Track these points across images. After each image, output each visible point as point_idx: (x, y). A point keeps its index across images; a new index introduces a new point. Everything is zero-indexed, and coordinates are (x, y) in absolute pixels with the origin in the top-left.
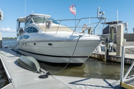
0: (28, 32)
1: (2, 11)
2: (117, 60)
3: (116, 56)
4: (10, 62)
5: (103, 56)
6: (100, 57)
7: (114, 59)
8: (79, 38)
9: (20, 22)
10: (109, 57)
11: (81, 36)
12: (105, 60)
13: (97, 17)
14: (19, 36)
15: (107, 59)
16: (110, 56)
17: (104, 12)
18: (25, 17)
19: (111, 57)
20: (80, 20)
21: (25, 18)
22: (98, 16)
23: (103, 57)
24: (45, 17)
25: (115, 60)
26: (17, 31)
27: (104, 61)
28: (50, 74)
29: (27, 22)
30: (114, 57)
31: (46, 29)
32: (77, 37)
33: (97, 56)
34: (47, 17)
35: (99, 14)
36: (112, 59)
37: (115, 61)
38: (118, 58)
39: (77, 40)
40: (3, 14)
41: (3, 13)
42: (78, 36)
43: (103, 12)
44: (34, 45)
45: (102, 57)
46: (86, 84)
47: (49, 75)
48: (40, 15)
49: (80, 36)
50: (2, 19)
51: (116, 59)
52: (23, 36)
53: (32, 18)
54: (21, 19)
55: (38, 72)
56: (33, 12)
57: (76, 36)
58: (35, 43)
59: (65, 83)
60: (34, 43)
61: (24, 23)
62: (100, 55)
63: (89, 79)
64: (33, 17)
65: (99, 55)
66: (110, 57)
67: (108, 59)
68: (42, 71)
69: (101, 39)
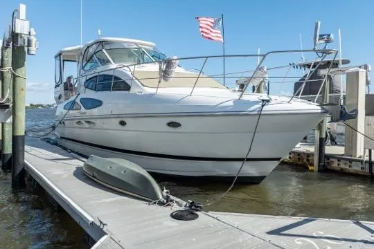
0: (93, 88)
1: (32, 30)
2: (347, 167)
3: (342, 155)
4: (61, 175)
5: (308, 156)
6: (299, 159)
7: (339, 164)
8: (263, 106)
9: (64, 61)
10: (326, 159)
11: (268, 101)
12: (315, 168)
13: (314, 50)
14: (62, 100)
15: (319, 166)
16: (329, 157)
17: (332, 36)
18: (81, 46)
19: (331, 159)
20: (264, 56)
21: (79, 49)
22: (315, 45)
23: (308, 160)
24: (141, 46)
25: (342, 166)
26: (57, 86)
27: (312, 171)
28: (198, 208)
29: (88, 61)
30: (339, 158)
31: (159, 82)
32: (256, 103)
33: (290, 157)
34: (146, 47)
35: (319, 39)
36: (335, 165)
37: (342, 169)
38: (351, 161)
39: (256, 113)
40: (35, 36)
41: (35, 33)
42: (260, 102)
43: (329, 35)
44: (121, 127)
45: (305, 160)
46: (314, 235)
47: (197, 211)
48: (126, 42)
49: (263, 101)
50: (33, 52)
51: (345, 164)
52: (78, 101)
53: (104, 50)
54: (68, 51)
55: (161, 204)
56: (99, 31)
57: (252, 100)
58: (125, 120)
59: (257, 233)
60: (119, 120)
61: (75, 63)
62: (299, 154)
63: (314, 220)
64: (107, 47)
65: (294, 152)
66: (328, 159)
67: (324, 165)
68: (172, 201)
69: (324, 109)
